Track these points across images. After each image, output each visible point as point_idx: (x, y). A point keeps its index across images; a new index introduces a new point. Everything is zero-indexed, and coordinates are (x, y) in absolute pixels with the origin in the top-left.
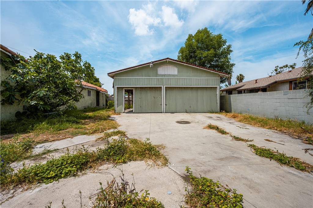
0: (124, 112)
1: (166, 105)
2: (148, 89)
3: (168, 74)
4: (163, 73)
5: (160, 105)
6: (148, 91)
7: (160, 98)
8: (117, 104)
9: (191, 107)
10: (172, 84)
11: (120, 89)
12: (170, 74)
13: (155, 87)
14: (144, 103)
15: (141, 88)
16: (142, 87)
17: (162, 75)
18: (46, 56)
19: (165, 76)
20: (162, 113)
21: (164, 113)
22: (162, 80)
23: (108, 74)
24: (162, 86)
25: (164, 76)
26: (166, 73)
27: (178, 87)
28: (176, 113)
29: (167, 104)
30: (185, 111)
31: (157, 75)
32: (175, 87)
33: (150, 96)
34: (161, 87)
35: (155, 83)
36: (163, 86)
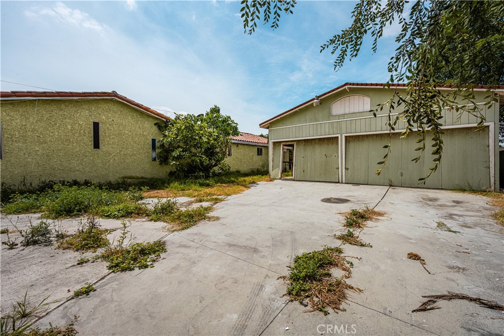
0: (280, 179)
1: (346, 169)
2: (317, 141)
3: (352, 111)
4: (341, 112)
5: (335, 169)
6: (317, 146)
7: (337, 156)
8: (272, 167)
9: (404, 175)
10: (358, 130)
11: (277, 145)
12: (355, 112)
13: (328, 138)
14: (309, 164)
15: (305, 140)
16: (307, 140)
17: (339, 116)
18: (183, 117)
19: (345, 117)
20: (339, 182)
21: (342, 183)
22: (339, 124)
23: (260, 125)
24: (339, 135)
25: (343, 117)
26: (347, 112)
27: (373, 135)
28: (368, 184)
29: (349, 167)
30: (387, 182)
31: (330, 116)
32: (367, 135)
33: (319, 152)
34: (338, 137)
35: (327, 130)
36: (341, 136)
